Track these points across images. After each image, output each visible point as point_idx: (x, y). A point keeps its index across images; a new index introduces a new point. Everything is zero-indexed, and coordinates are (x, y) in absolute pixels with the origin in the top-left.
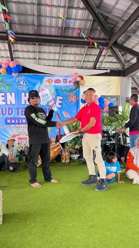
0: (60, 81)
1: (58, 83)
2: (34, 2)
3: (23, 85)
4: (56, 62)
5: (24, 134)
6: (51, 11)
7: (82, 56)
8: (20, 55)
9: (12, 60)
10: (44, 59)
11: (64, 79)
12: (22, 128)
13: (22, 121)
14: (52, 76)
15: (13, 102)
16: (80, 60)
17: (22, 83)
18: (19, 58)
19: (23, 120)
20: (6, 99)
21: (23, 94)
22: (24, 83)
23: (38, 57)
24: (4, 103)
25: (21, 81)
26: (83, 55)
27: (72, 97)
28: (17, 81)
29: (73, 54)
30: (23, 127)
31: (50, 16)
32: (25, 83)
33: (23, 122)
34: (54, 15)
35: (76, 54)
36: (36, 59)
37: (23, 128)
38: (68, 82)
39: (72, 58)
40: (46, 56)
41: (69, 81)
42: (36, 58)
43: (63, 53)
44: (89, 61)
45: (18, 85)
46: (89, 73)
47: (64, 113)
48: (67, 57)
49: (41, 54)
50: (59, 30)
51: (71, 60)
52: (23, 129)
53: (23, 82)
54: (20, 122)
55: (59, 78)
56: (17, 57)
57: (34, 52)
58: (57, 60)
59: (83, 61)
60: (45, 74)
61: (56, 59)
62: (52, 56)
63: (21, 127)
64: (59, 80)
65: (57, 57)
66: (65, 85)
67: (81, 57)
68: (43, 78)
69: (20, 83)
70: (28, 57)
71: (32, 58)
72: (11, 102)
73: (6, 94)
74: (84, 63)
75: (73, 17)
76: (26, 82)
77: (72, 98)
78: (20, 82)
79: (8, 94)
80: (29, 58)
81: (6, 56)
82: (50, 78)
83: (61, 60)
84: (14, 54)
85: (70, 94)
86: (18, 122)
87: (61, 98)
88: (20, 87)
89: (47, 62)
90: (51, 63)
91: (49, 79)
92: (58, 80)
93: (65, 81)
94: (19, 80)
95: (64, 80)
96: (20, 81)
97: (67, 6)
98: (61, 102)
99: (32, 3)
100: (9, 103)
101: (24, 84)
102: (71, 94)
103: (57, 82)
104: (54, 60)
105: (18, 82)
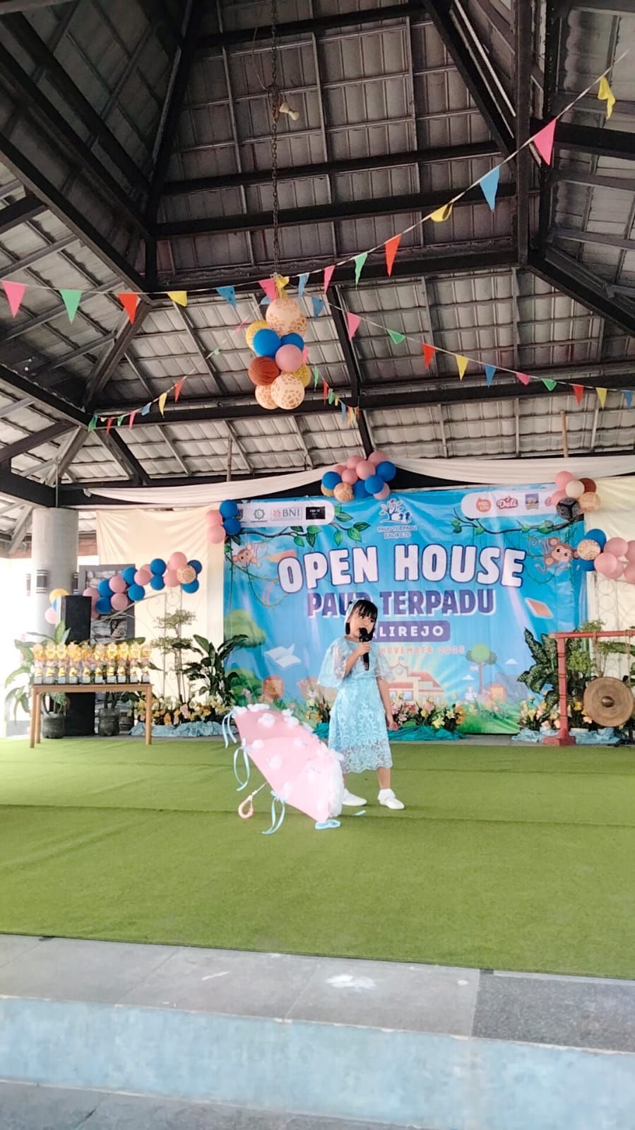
0: (517, 503)
1: (510, 507)
2: (422, 304)
3: (400, 524)
4: (507, 441)
5: (405, 671)
6: (472, 316)
7: (589, 415)
8: (392, 435)
9: (369, 450)
10: (466, 438)
11: (527, 496)
12: (396, 652)
13: (396, 631)
14: (488, 490)
15: (372, 577)
16: (587, 427)
17: (396, 517)
18: (390, 444)
19: (400, 628)
20: (352, 566)
21: (400, 550)
22: (401, 519)
23: (445, 435)
24: (347, 579)
25: (394, 512)
26: (593, 411)
27: (558, 551)
28: (383, 512)
29: (559, 413)
30: (400, 650)
31: (471, 325)
32: (404, 517)
33: (400, 635)
34: (482, 321)
35: (567, 413)
36: (441, 440)
37: (399, 654)
38: (542, 505)
39: (556, 424)
40: (470, 430)
41: (544, 500)
42: (439, 437)
43: (522, 416)
44: (620, 428)
45: (385, 524)
46: (617, 467)
47: (531, 602)
48: (539, 425)
49: (453, 425)
50: (503, 354)
51: (553, 430)
52: (400, 658)
53: (401, 515)
54: (392, 634)
55: (514, 495)
56: (385, 441)
57: (433, 423)
58: (508, 436)
59: (598, 430)
60: (465, 486)
61: (505, 433)
62: (489, 428)
63: (393, 650)
64: (511, 499)
65: (506, 427)
66: (533, 512)
67: (589, 420)
68: (460, 497)
69: (391, 519)
70: (415, 440)
71: (429, 439)
72: (365, 575)
73: (350, 551)
74: (603, 433)
75: (540, 316)
76: (408, 515)
77: (555, 554)
78: (390, 515)
79: (358, 553)
80: (420, 442)
81: (354, 444)
82: (483, 495)
83: (520, 435)
84: (374, 435)
85: (550, 540)
86: (385, 635)
87: (521, 555)
88: (392, 531)
89: (475, 447)
90: (491, 446)
91: (480, 500)
92: (508, 500)
93: (532, 501)
94: (388, 511)
95: (530, 499)
96: (391, 512)
97: (516, 293)
98: (519, 568)
99: (416, 307)
100: (359, 578)
101: (404, 520)
102: (554, 542)
103: (505, 507)
104: (498, 436)
105: (385, 517)
